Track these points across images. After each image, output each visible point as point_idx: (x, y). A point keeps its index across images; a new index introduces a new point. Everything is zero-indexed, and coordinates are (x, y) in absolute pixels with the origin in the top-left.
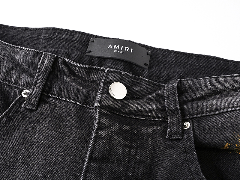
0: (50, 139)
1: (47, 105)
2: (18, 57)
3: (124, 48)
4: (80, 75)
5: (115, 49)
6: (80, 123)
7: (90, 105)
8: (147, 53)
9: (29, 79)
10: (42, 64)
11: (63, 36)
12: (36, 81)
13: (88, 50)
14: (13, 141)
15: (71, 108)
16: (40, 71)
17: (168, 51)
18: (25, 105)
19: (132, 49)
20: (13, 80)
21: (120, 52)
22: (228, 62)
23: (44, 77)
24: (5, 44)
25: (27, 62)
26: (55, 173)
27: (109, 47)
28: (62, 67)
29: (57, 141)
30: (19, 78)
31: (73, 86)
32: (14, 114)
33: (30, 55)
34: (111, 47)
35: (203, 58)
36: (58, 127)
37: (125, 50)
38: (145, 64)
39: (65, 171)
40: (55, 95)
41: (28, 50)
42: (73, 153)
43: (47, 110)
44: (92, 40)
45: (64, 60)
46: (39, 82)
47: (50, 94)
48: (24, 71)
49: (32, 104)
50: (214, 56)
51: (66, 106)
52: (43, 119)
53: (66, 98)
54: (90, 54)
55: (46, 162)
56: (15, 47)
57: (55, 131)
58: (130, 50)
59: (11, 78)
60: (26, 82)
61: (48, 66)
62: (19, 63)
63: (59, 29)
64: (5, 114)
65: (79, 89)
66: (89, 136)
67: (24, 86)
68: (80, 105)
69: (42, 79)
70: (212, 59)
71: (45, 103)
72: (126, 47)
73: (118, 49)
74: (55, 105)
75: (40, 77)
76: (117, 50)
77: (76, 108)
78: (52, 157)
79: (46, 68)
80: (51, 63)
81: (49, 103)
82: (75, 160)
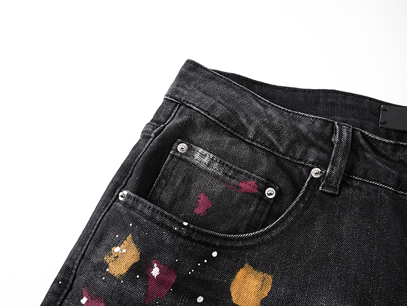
0: (364, 233)
2: (302, 126)
4: (384, 152)
7: (403, 190)
9: (322, 155)
10: (342, 137)
11: (349, 102)
13: (381, 121)
14: (318, 233)
15: (383, 194)
18: (323, 188)
20: (298, 155)
24: (280, 109)
25: (314, 133)
26: (379, 275)
28: (362, 141)
29: (373, 235)
30: (305, 152)
32: (309, 198)
33: (317, 124)
36: (371, 217)
41: (313, 118)
42: (397, 251)
44: (384, 109)
45: (361, 132)
48: (311, 144)
49: (333, 187)
51: (376, 191)
52: (351, 207)
54: (386, 126)
56: (293, 113)
57: (369, 222)
59: (294, 152)
60: (317, 158)
62: (303, 134)
63: (342, 93)
64: (300, 199)
67: (313, 163)
68: (393, 191)
69: (344, 156)
74: (360, 189)
77: (389, 193)
78: (371, 255)
80: (350, 136)
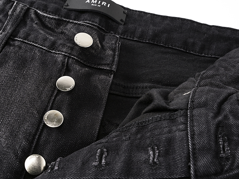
0: (12, 80)
1: (12, 48)
3: (101, 3)
5: (93, 3)
6: (44, 66)
7: (56, 50)
8: (124, 12)
10: (14, 11)
12: (6, 26)
13: (66, 4)
16: (11, 17)
17: (144, 12)
19: (109, 5)
21: (97, 5)
22: (201, 25)
23: (14, 24)
27: (87, 1)
29: (18, 82)
31: (41, 34)
34: (89, 2)
35: (178, 20)
36: (21, 68)
37: (102, 4)
38: (122, 20)
39: (22, 109)
40: (22, 38)
42: (32, 93)
43: (11, 53)
46: (8, 27)
47: (17, 38)
50: (188, 19)
51: (32, 50)
53: (33, 42)
55: (4, 101)
57: (17, 72)
58: (107, 5)
61: (20, 14)
65: (47, 37)
66: (51, 78)
70: (186, 21)
71: (10, 45)
72: (103, 2)
73: (96, 3)
75: (10, 23)
76: (94, 3)
77: (42, 52)
78: (11, 96)
79: (18, 16)
80: (23, 11)
81: (14, 45)
82: (34, 99)
